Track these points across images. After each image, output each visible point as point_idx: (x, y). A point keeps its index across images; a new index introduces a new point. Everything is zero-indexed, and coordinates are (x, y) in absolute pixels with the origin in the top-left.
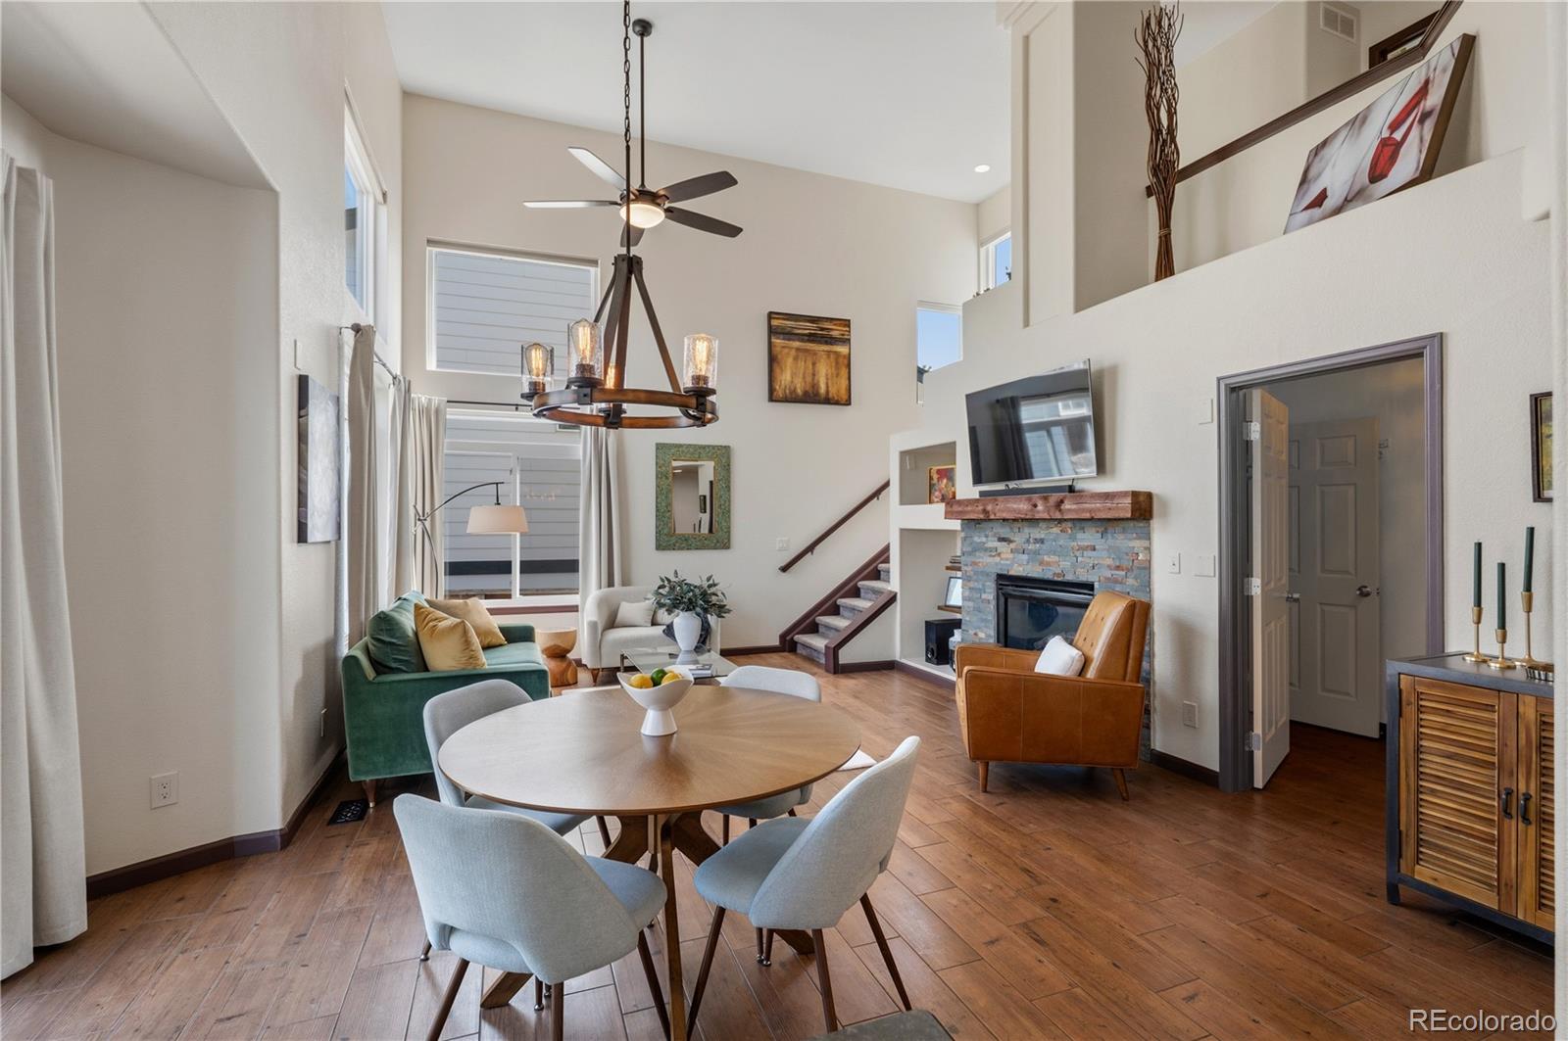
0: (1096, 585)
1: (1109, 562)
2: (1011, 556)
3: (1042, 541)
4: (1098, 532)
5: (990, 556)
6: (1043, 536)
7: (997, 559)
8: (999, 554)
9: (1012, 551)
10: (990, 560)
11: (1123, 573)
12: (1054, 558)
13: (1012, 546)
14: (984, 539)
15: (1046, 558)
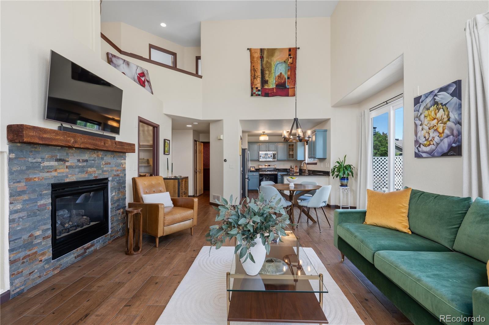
0: (110, 179)
1: (115, 168)
2: (67, 170)
3: (87, 161)
4: (112, 157)
5: (48, 172)
6: (88, 158)
7: (54, 174)
8: (56, 170)
9: (67, 168)
10: (48, 175)
11: (119, 172)
12: (93, 169)
13: (67, 164)
14: (40, 160)
15: (89, 169)
